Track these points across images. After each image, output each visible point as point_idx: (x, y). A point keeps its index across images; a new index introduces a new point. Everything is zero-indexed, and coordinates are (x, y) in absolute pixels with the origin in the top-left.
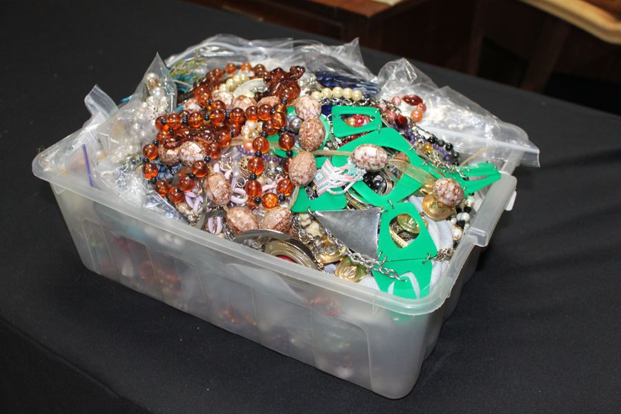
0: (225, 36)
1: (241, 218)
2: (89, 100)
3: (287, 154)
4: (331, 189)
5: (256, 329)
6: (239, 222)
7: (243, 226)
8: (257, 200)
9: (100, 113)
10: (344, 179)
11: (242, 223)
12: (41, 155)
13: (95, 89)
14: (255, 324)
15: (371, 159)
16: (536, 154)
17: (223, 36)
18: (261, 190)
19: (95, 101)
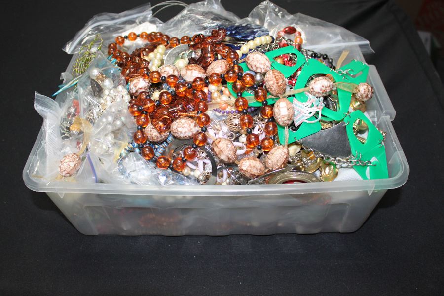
0: (101, 15)
1: (250, 165)
2: (37, 107)
3: (263, 104)
4: (308, 119)
5: (251, 227)
6: (254, 169)
7: (258, 171)
8: (261, 149)
9: (49, 114)
10: (314, 110)
11: (257, 169)
12: (26, 171)
13: (38, 96)
14: (248, 225)
15: (327, 89)
16: (367, 45)
17: (99, 16)
18: (259, 140)
19: (42, 105)
